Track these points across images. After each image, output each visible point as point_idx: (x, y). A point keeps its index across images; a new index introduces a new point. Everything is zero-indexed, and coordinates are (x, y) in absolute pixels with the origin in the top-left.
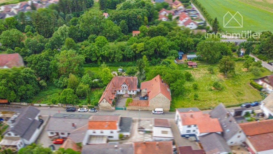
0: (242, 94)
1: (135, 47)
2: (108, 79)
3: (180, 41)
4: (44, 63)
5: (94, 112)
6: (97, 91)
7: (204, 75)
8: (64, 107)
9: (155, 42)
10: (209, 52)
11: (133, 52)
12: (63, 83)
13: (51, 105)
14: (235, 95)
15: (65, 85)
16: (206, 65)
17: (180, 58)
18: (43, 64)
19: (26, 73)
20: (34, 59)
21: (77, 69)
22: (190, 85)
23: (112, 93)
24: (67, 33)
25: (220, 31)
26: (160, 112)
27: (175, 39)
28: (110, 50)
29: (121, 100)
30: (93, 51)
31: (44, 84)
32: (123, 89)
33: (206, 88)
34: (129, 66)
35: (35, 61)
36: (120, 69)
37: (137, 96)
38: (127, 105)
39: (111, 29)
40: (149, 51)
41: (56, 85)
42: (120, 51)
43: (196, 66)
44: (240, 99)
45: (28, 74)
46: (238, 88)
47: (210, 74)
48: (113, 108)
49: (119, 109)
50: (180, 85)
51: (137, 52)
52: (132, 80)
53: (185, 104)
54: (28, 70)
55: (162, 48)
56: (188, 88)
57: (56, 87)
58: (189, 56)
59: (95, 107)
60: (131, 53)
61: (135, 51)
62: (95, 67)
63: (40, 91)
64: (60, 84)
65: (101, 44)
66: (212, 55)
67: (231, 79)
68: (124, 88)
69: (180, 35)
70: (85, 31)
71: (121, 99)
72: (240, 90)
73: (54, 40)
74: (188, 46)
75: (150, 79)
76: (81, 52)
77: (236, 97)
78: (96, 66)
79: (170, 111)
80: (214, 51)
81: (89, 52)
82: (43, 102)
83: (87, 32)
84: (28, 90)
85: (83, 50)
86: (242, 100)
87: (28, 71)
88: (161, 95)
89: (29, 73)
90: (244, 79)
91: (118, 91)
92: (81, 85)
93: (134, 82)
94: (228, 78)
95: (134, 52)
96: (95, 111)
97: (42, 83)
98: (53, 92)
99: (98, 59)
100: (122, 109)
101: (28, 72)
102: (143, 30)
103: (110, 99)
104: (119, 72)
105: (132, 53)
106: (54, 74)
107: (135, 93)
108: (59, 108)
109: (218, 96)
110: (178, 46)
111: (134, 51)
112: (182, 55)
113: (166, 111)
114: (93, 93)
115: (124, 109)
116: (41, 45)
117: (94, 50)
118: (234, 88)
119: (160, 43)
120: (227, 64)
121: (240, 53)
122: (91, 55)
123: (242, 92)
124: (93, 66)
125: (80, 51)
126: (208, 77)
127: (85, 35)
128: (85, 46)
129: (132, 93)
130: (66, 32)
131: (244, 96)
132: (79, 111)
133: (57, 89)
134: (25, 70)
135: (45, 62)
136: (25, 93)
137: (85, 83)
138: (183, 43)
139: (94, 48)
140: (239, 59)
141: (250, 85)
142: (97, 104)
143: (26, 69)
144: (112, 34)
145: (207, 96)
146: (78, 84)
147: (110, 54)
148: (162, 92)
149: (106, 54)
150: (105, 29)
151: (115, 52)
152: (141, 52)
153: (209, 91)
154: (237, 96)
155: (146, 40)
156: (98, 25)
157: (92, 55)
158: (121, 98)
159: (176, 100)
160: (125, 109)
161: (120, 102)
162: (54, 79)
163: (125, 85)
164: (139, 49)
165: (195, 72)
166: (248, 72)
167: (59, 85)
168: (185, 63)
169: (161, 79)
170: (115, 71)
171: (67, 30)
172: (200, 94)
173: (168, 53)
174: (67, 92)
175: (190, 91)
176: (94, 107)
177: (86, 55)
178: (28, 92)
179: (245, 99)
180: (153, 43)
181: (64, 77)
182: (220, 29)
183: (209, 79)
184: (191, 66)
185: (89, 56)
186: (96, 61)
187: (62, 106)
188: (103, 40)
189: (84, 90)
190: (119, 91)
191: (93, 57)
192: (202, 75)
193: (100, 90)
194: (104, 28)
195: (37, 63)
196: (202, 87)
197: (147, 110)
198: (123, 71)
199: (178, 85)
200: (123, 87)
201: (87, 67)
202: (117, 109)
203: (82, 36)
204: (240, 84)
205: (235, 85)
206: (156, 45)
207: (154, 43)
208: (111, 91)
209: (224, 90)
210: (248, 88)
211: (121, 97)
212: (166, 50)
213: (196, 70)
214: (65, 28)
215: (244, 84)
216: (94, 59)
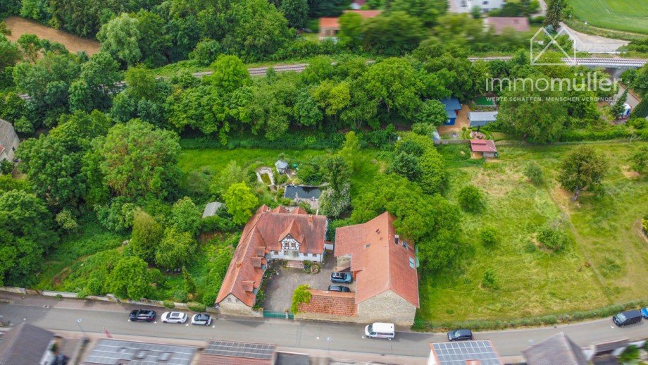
0: (618, 266)
1: (324, 96)
2: (245, 214)
3: (453, 73)
4: (63, 165)
5: (205, 324)
6: (215, 243)
7: (515, 191)
8: (124, 304)
9: (382, 82)
10: (535, 118)
11: (317, 111)
12: (121, 218)
13: (89, 297)
14: (597, 272)
15: (126, 226)
16: (520, 152)
17: (449, 121)
18: (62, 169)
19: (11, 207)
20: (34, 156)
21: (157, 183)
22: (472, 229)
23: (255, 268)
24: (133, 39)
25: (567, 18)
26: (386, 334)
27: (440, 67)
28: (255, 106)
29: (281, 282)
30: (206, 108)
31: (71, 224)
32: (287, 248)
33: (518, 241)
34: (306, 147)
35: (36, 162)
36: (281, 165)
37: (324, 267)
38: (296, 310)
39: (259, 26)
40: (362, 110)
41: (104, 222)
42: (282, 108)
43: (492, 155)
44: (612, 287)
45: (18, 210)
46: (609, 245)
47: (532, 185)
48: (258, 314)
49: (275, 317)
50: (444, 248)
51: (329, 112)
52: (311, 224)
53: (456, 303)
54: (16, 198)
55: (400, 98)
56: (467, 237)
57: (104, 229)
58: (476, 116)
59: (208, 309)
60: (312, 114)
61: (325, 108)
62: (214, 152)
63: (61, 242)
64: (114, 222)
65: (229, 81)
66: (543, 124)
67: (589, 207)
68: (290, 245)
69: (455, 54)
70: (185, 29)
71: (281, 275)
72: (613, 251)
73: (95, 72)
74: (474, 85)
75: (361, 221)
76: (172, 107)
77: (601, 278)
78: (216, 148)
79: (413, 328)
80: (549, 115)
81: (196, 109)
82: (68, 284)
83: (192, 30)
84: (22, 255)
85: (177, 99)
86: (617, 291)
87: (16, 202)
88: (391, 294)
89: (19, 207)
90: (626, 209)
91: (273, 253)
92: (169, 240)
93: (317, 231)
94: (581, 202)
95: (322, 110)
96: (207, 323)
97: (65, 221)
98: (95, 245)
99: (219, 128)
100: (282, 317)
101: (16, 205)
102: (350, 26)
103: (247, 292)
104: (278, 170)
105: (316, 115)
106: (96, 192)
107: (319, 258)
108: (111, 306)
109: (551, 275)
110: (448, 86)
111: (319, 108)
112: (457, 112)
113: (402, 328)
114: (204, 251)
115: (287, 317)
116: (57, 87)
117: (208, 105)
118: (595, 243)
119: (396, 86)
120: (586, 172)
121: (622, 111)
122: (200, 117)
123: (618, 262)
124: (207, 147)
125: (171, 104)
126: (524, 196)
127: (186, 41)
128: (185, 87)
129: (310, 257)
130: (130, 36)
131: (625, 274)
132: (165, 322)
133: (107, 235)
134: (7, 200)
135: (67, 160)
136: (13, 265)
137: (181, 231)
138: (460, 79)
139: (208, 97)
140: (615, 133)
141: (643, 235)
142: (212, 303)
143: (9, 196)
144: (262, 40)
145: (518, 270)
146: (161, 236)
147: (253, 117)
148: (395, 286)
149: (242, 116)
150: (241, 23)
151: (267, 111)
152: (339, 112)
153: (527, 252)
154: (605, 275)
155: (356, 71)
156: (220, 11)
157: (203, 118)
158: (280, 272)
159: (434, 285)
160: (291, 318)
161: (278, 287)
162: (96, 207)
163: (292, 241)
164: (336, 104)
165: (489, 175)
166: (638, 180)
167: (111, 224)
168: (463, 143)
169: (393, 229)
170: (266, 165)
171: (134, 29)
172: (500, 262)
173: (417, 109)
174: (129, 271)
175: (471, 250)
176: (204, 311)
177: (187, 117)
178: (24, 262)
179: (624, 289)
180: (374, 86)
181: (124, 202)
182: (568, 13)
183: (528, 204)
184: (481, 153)
185: (194, 122)
186: (214, 135)
187: (118, 301)
188: (235, 69)
189: (178, 253)
190: (276, 253)
191: (206, 123)
192: (510, 188)
193: (224, 239)
194: (238, 21)
195: (44, 165)
196: (506, 235)
197: (352, 324)
198: (290, 168)
199: (439, 248)
200: (287, 244)
201: (191, 149)
202: (267, 315)
203: (179, 43)
204: (615, 229)
205: (599, 232)
206: (384, 93)
207: (378, 84)
208: (253, 261)
209: (569, 251)
210: (636, 245)
211: (281, 268)
212: (412, 106)
213: (493, 167)
214: (127, 24)
215: (627, 229)
216: (209, 129)
